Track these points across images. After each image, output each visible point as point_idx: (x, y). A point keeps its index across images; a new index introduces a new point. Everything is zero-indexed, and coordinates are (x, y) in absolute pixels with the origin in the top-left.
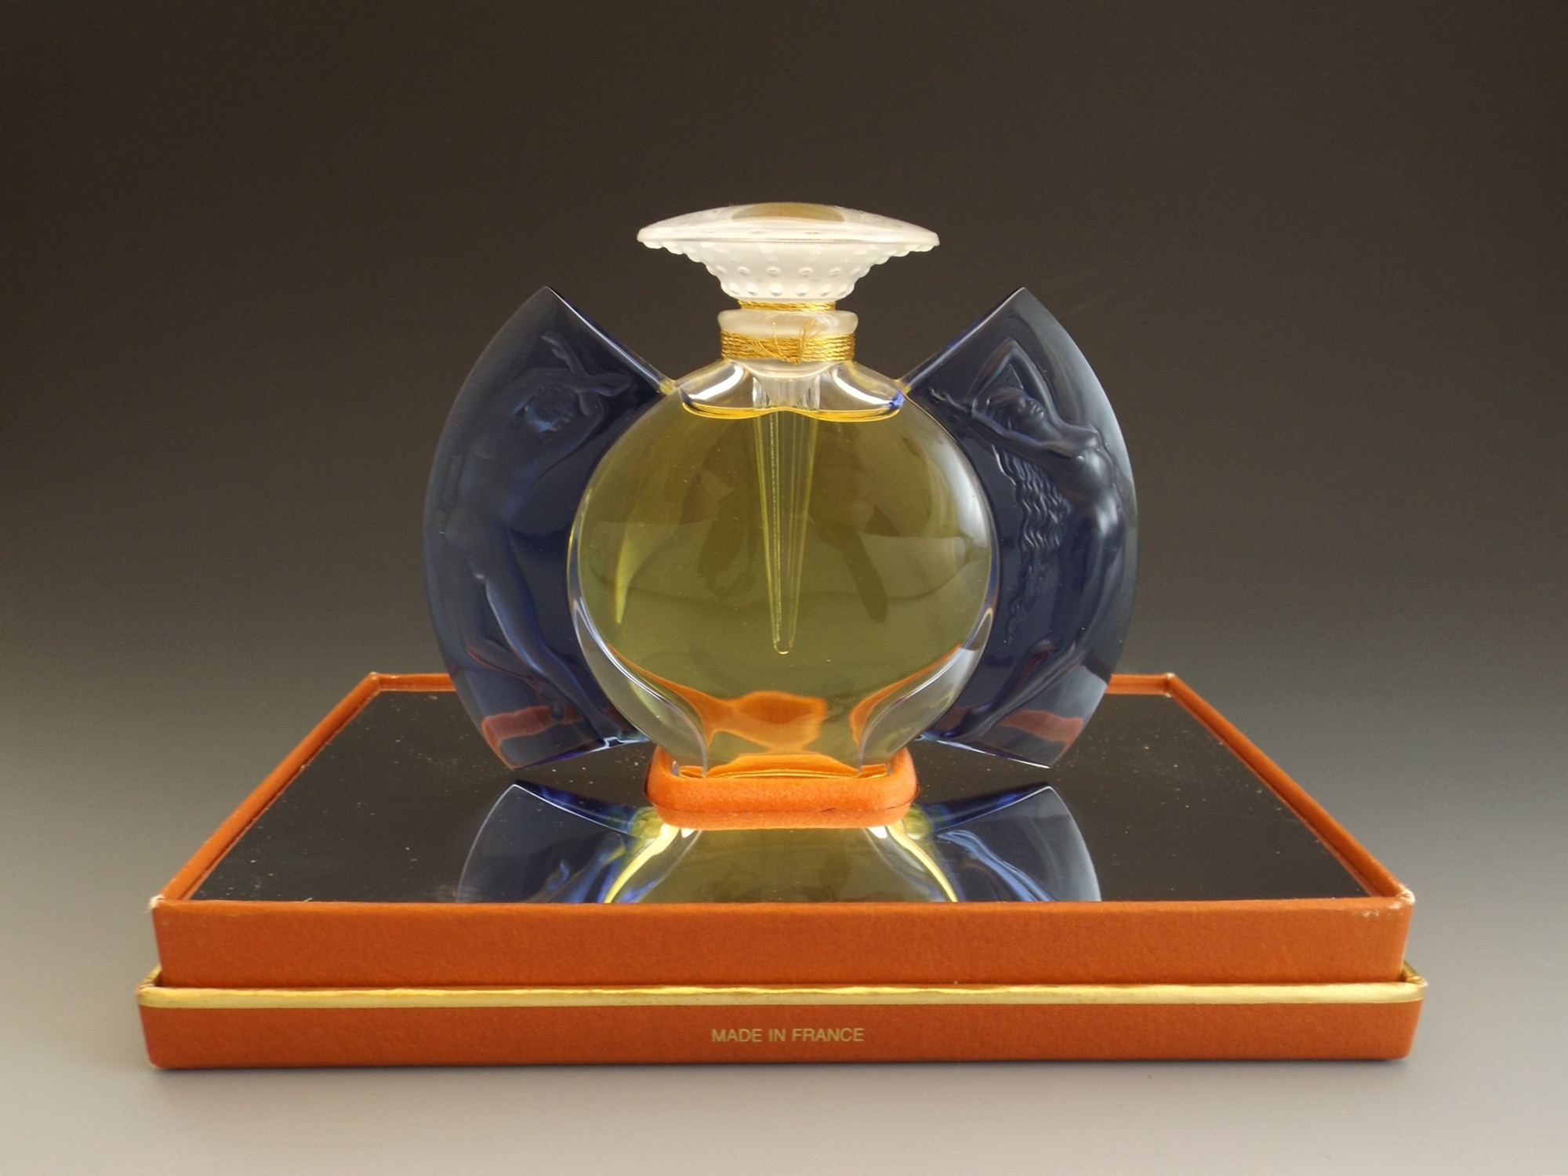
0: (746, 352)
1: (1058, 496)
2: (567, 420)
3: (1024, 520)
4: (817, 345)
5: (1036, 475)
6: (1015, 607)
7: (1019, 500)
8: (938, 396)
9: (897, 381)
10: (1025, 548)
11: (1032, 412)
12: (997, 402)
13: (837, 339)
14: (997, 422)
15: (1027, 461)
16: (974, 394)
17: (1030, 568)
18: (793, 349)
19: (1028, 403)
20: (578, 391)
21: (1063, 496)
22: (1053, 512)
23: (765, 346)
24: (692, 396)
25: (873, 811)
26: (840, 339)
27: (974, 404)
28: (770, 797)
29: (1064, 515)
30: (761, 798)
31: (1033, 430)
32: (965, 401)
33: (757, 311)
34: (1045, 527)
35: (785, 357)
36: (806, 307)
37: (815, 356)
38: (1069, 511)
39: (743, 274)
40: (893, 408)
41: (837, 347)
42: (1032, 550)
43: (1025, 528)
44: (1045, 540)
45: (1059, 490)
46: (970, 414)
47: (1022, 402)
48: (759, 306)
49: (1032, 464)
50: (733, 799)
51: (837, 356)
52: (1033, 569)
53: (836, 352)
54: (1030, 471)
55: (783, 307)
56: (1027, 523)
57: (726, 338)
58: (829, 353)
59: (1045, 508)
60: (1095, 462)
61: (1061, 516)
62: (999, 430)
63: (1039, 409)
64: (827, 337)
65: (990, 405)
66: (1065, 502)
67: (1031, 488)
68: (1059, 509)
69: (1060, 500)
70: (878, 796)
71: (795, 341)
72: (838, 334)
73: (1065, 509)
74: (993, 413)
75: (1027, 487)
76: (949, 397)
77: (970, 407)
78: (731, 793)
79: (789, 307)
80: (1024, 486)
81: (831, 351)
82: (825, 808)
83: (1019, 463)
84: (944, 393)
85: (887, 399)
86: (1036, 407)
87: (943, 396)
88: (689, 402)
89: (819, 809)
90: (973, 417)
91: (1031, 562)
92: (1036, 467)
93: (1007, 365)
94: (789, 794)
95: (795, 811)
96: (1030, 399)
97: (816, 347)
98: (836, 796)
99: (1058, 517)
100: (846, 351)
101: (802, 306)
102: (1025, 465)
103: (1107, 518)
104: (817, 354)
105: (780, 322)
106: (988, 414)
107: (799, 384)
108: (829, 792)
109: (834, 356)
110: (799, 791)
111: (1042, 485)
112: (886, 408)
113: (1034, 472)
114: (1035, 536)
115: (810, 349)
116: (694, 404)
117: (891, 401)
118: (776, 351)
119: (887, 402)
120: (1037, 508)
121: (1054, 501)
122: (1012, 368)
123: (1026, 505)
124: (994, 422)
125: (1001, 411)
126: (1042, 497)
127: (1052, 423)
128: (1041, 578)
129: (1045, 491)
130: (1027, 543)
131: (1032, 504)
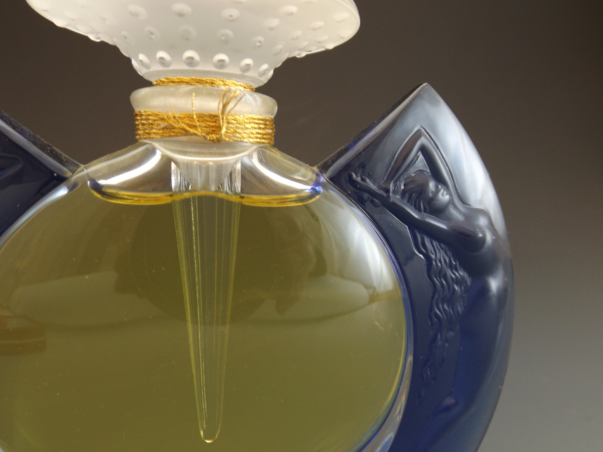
0: (159, 130)
1: (461, 271)
3: (434, 294)
4: (239, 123)
5: (443, 253)
7: (429, 276)
8: (359, 179)
9: (315, 168)
10: (434, 318)
11: (440, 195)
12: (410, 186)
13: (259, 119)
14: (411, 204)
15: (435, 240)
16: (390, 178)
17: (439, 336)
18: (212, 127)
19: (437, 187)
21: (464, 270)
22: (457, 285)
24: (102, 182)
26: (262, 120)
27: (391, 188)
29: (465, 287)
31: (440, 211)
32: (383, 185)
34: (451, 300)
35: (204, 134)
38: (469, 283)
40: (315, 193)
41: (260, 128)
42: (440, 321)
43: (435, 301)
44: (451, 310)
45: (461, 266)
46: (388, 196)
47: (432, 185)
48: (173, 82)
49: (439, 242)
52: (441, 337)
53: (259, 134)
54: (438, 249)
56: (436, 297)
57: (138, 118)
58: (252, 133)
59: (451, 282)
61: (463, 288)
62: (413, 213)
63: (445, 192)
64: (250, 116)
65: (403, 190)
66: (466, 276)
67: (439, 264)
68: (460, 282)
69: (461, 273)
71: (214, 117)
72: (261, 115)
73: (466, 282)
74: (407, 195)
75: (436, 263)
76: (368, 180)
77: (387, 191)
79: (207, 82)
80: (434, 263)
81: (254, 131)
83: (430, 244)
84: (364, 177)
85: (308, 185)
86: (443, 190)
87: (363, 180)
88: (98, 188)
90: (391, 200)
91: (439, 330)
92: (443, 245)
93: (418, 152)
96: (437, 184)
97: (238, 125)
99: (461, 288)
100: (269, 134)
102: (434, 243)
104: (239, 133)
106: (402, 197)
107: (220, 168)
109: (257, 138)
111: (448, 260)
113: (441, 251)
114: (443, 306)
115: (237, 137)
116: (104, 190)
117: (313, 187)
118: (195, 127)
119: (310, 187)
120: (444, 283)
121: (457, 274)
122: (421, 156)
123: (435, 279)
124: (409, 204)
125: (414, 195)
126: (449, 272)
127: (455, 207)
128: (447, 345)
129: (451, 266)
130: (436, 314)
131: (440, 279)
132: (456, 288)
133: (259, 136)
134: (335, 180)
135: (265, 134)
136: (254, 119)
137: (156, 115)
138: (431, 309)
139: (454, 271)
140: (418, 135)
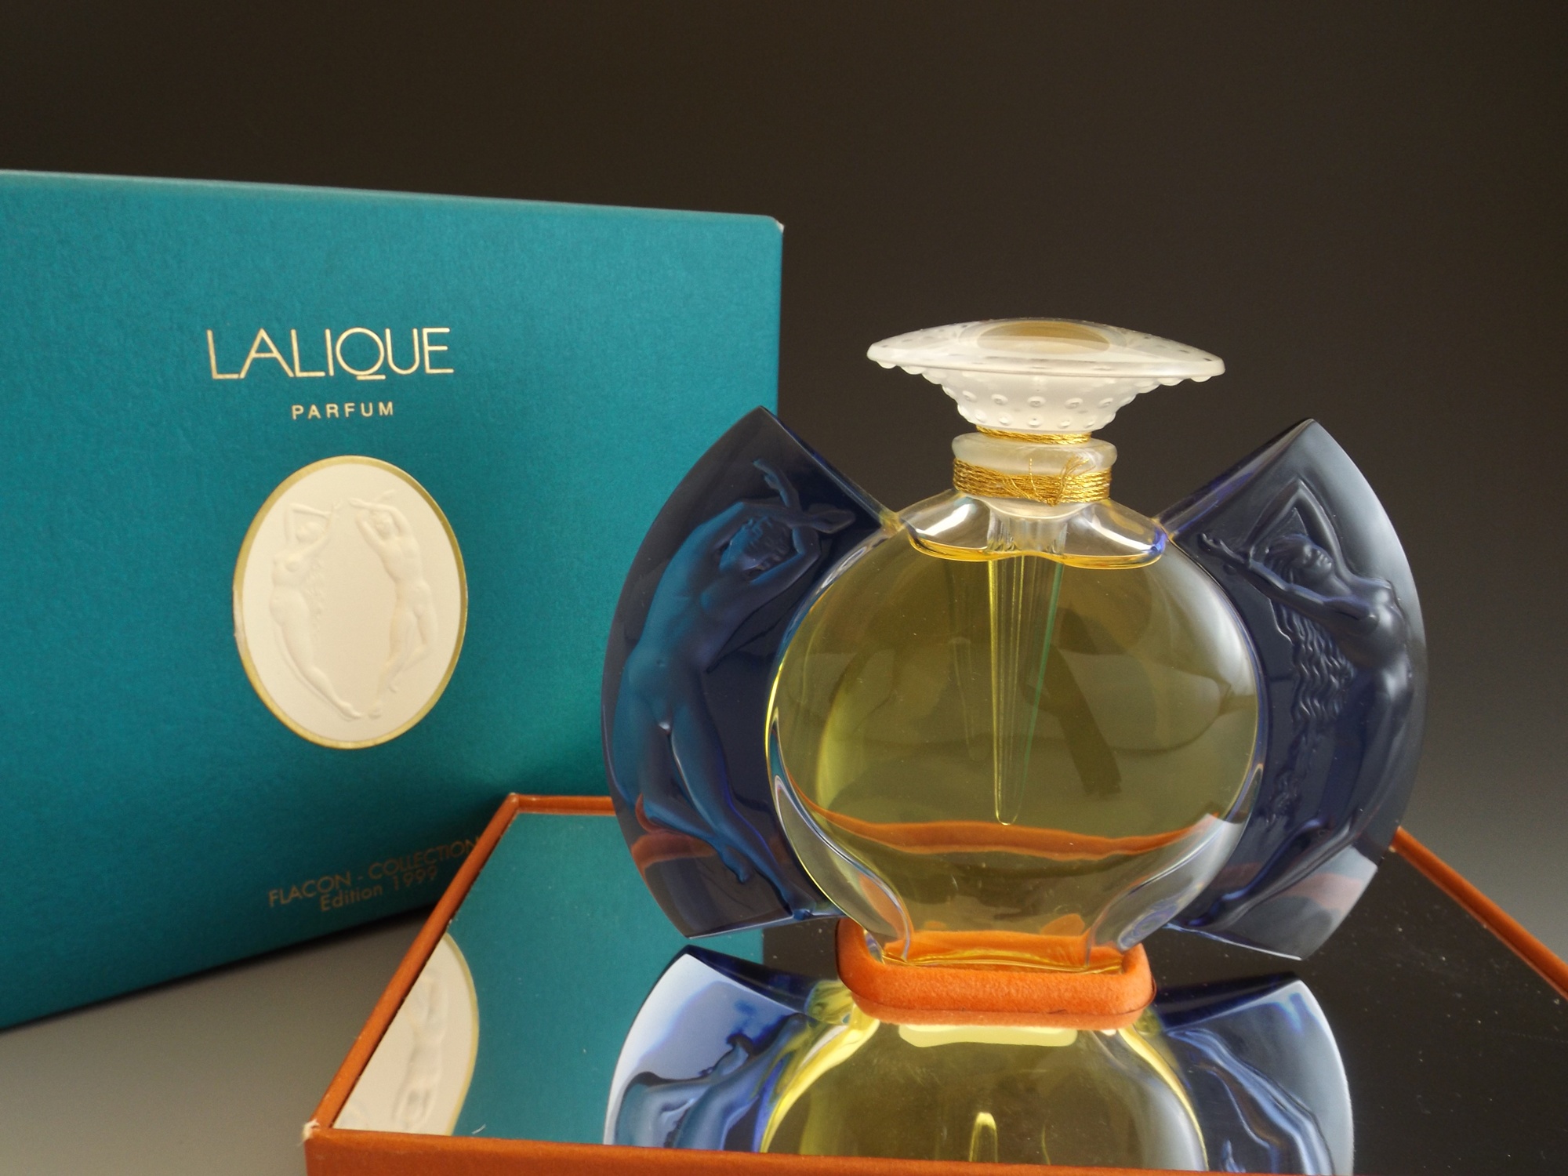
1: (1342, 658)
2: (777, 558)
3: (1301, 684)
4: (1077, 484)
5: (1317, 635)
6: (1283, 784)
7: (1295, 661)
8: (1210, 542)
9: (1156, 521)
10: (1299, 716)
11: (1318, 563)
12: (1278, 551)
13: (1098, 476)
14: (1277, 573)
15: (1307, 618)
16: (1252, 540)
17: (1304, 739)
18: (1051, 488)
19: (1314, 552)
20: (790, 526)
21: (1347, 659)
22: (1335, 677)
23: (1018, 485)
24: (920, 531)
25: (1110, 1014)
26: (1101, 475)
27: (1252, 552)
28: (991, 993)
29: (1347, 680)
30: (981, 995)
31: (1317, 583)
32: (1242, 549)
33: (1005, 442)
34: (1324, 693)
35: (1041, 498)
36: (1064, 439)
37: (1075, 496)
38: (1352, 674)
39: (999, 403)
40: (1154, 554)
41: (1097, 486)
42: (1306, 720)
43: (1301, 694)
44: (1323, 708)
45: (1343, 652)
46: (1247, 564)
47: (1307, 550)
48: (1008, 436)
49: (1313, 621)
50: (947, 994)
51: (1097, 496)
52: (1307, 741)
53: (1096, 491)
54: (1311, 629)
55: (1036, 439)
56: (1303, 688)
58: (1088, 492)
59: (1326, 672)
60: (1386, 618)
61: (1343, 681)
62: (1279, 584)
63: (1326, 559)
64: (1088, 474)
65: (1268, 554)
66: (1349, 665)
67: (1311, 649)
68: (1340, 673)
69: (1343, 662)
70: (1117, 997)
71: (1054, 481)
72: (1099, 471)
73: (1348, 673)
74: (1272, 562)
75: (1306, 647)
76: (1222, 543)
77: (1246, 556)
78: (946, 986)
79: (1044, 439)
81: (1091, 490)
82: (1055, 1009)
83: (1299, 621)
84: (1217, 540)
86: (1322, 556)
87: (1216, 542)
88: (915, 538)
89: (1048, 1010)
90: (1250, 567)
91: (1305, 731)
92: (1318, 625)
93: (1292, 508)
94: (1013, 991)
95: (1019, 1011)
96: (1316, 547)
97: (1076, 486)
98: (1068, 995)
99: (1340, 682)
100: (1105, 488)
101: (1059, 438)
102: (1306, 622)
103: (1394, 682)
104: (1075, 494)
105: (1037, 457)
106: (1266, 564)
107: (1047, 526)
108: (1059, 990)
109: (1093, 496)
110: (1023, 987)
111: (1323, 645)
112: (1146, 553)
113: (1315, 631)
114: (1312, 702)
115: (1069, 489)
116: (922, 540)
117: (1154, 545)
118: (1031, 491)
119: (1149, 547)
120: (1317, 672)
121: (1336, 663)
122: (1296, 513)
123: (1303, 667)
124: (1273, 573)
125: (1281, 562)
126: (1323, 660)
127: (1339, 576)
128: (1314, 751)
129: (1327, 652)
130: (1302, 711)
131: (1310, 665)
132: (1334, 680)
133: (1096, 494)
134: (1181, 541)
135: (1101, 490)
136: (1093, 477)
137: (993, 475)
138: (1295, 704)
139: (1332, 659)
140: (1294, 488)
